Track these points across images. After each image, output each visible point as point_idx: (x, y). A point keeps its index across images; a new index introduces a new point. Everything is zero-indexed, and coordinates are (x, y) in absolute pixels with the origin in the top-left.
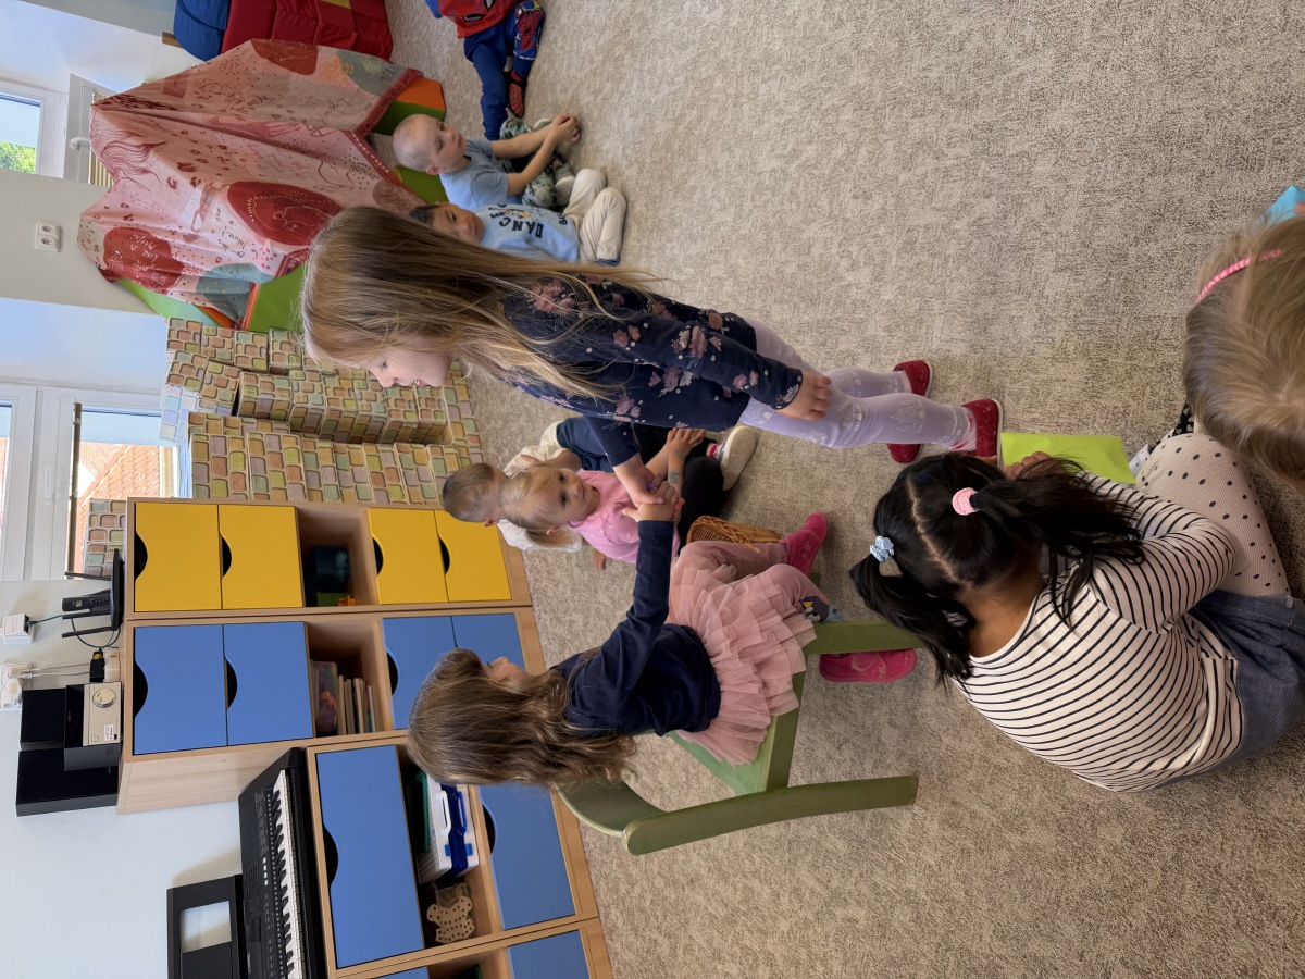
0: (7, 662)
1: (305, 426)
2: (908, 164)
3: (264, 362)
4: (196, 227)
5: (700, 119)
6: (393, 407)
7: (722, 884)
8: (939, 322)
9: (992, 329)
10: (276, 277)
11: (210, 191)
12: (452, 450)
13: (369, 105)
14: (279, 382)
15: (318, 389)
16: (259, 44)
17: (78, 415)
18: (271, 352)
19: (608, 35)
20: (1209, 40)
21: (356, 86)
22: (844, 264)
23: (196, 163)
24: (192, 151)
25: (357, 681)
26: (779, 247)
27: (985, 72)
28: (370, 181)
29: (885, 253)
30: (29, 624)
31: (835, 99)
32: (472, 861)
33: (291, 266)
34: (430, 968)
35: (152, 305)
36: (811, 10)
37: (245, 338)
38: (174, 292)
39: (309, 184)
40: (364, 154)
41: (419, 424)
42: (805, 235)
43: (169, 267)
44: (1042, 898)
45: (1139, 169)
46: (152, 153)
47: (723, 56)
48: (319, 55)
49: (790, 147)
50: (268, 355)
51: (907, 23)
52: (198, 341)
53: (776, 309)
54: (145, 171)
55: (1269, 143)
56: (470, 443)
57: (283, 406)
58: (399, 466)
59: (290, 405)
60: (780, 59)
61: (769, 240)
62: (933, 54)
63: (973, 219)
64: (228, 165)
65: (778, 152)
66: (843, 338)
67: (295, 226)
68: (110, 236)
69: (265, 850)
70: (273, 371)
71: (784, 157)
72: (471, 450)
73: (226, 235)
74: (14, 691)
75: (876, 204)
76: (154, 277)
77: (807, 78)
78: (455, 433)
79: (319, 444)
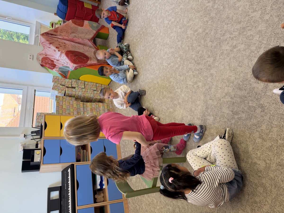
0: (21, 143)
1: (77, 98)
2: (188, 72)
3: (71, 85)
4: (59, 59)
5: (154, 51)
6: (95, 95)
7: (148, 198)
8: (190, 103)
9: (199, 107)
10: (74, 70)
11: (62, 53)
12: (106, 104)
13: (94, 33)
14: (74, 90)
15: (81, 91)
16: (73, 21)
17: (35, 92)
18: (72, 83)
19: (139, 29)
20: (237, 65)
21: (91, 29)
22: (176, 87)
23: (59, 47)
24: (59, 44)
25: (85, 150)
26: (166, 81)
27: (202, 59)
28: (93, 50)
29: (183, 87)
30: (25, 136)
31: (177, 56)
32: (104, 187)
33: (77, 68)
34: (94, 207)
35: (50, 72)
36: (174, 37)
37: (67, 80)
38: (54, 70)
39: (81, 51)
40: (92, 44)
41: (100, 99)
42: (170, 80)
43: (53, 65)
44: (199, 211)
45: (224, 85)
46: (51, 45)
47: (159, 40)
48: (85, 23)
49: (169, 62)
50: (71, 84)
51: (190, 45)
52: (58, 81)
53: (164, 92)
54: (50, 48)
55: (244, 86)
56: (110, 103)
57: (74, 94)
58: (95, 107)
59: (75, 94)
60: (169, 44)
61: (164, 79)
62: (194, 52)
63: (197, 86)
64: (66, 47)
65: (167, 63)
66: (175, 101)
67: (78, 61)
68: (43, 58)
69: (66, 182)
70: (72, 87)
71: (168, 64)
72: (110, 104)
73: (64, 61)
74: (22, 149)
75: (182, 78)
76: (50, 67)
77: (173, 50)
78: (107, 101)
79: (80, 103)
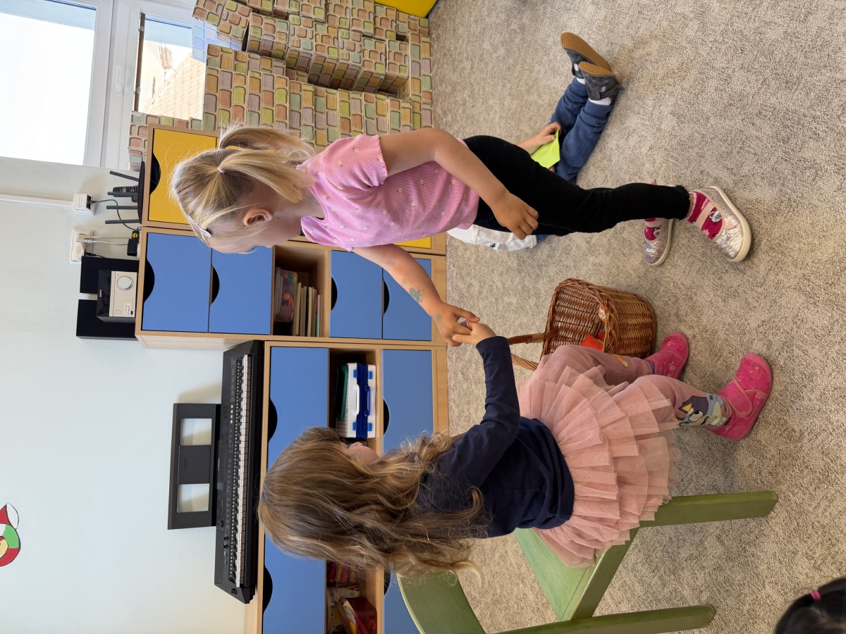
1: (294, 66)
3: (270, 4)
6: (367, 58)
12: (408, 105)
14: (280, 25)
30: (90, 202)
32: (371, 434)
41: (386, 76)
57: (282, 47)
58: (363, 114)
69: (234, 399)
70: (276, 14)
72: (423, 106)
74: (79, 252)
78: (414, 89)
79: (304, 87)
